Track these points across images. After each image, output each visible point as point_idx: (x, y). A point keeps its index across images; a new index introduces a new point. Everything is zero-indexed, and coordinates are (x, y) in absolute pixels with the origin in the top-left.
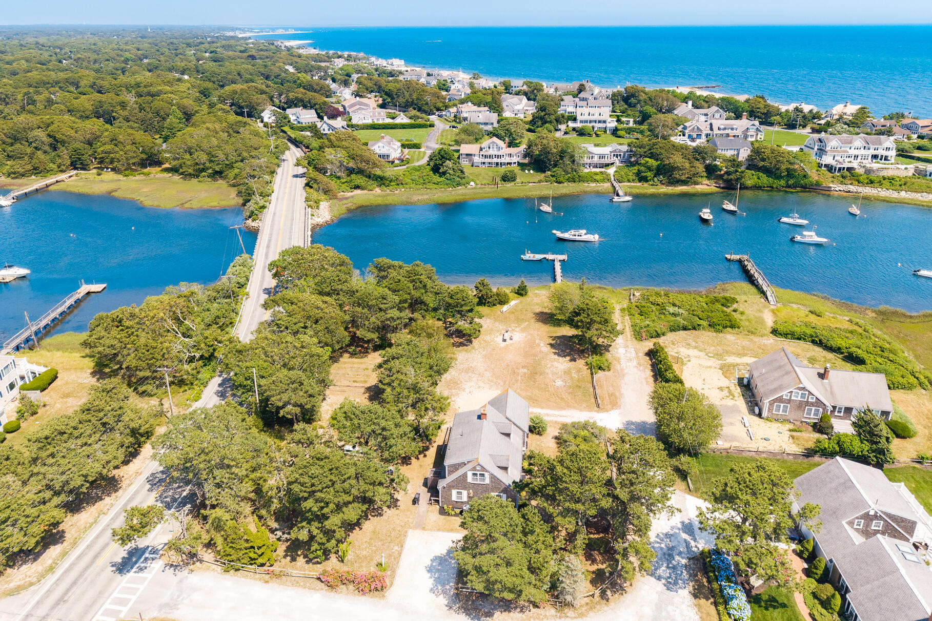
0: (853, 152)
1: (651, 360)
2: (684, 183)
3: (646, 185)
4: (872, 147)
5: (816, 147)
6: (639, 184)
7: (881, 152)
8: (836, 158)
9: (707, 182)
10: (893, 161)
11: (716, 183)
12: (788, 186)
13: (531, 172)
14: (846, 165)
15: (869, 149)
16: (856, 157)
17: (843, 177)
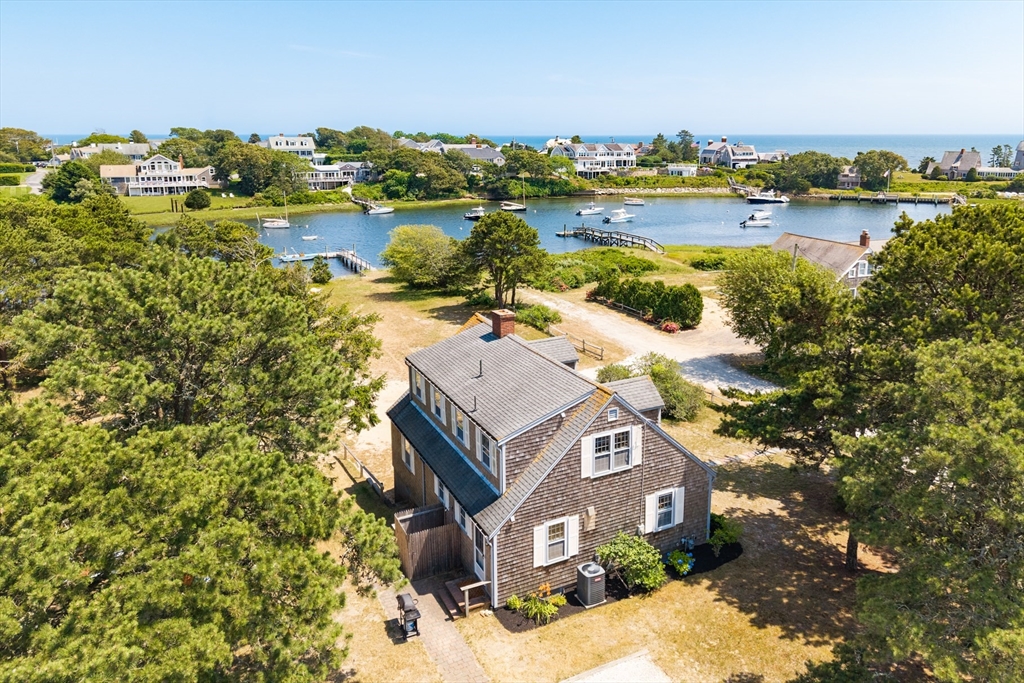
0: (600, 159)
1: (601, 303)
2: (442, 197)
3: (398, 201)
6: (392, 201)
7: (624, 158)
8: (587, 165)
9: (469, 195)
11: (479, 195)
12: (555, 194)
13: (231, 195)
14: (598, 170)
15: (612, 155)
16: (603, 164)
17: (601, 181)
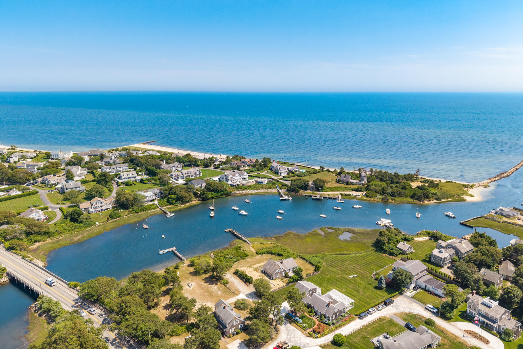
0: (236, 178)
1: (236, 275)
2: (187, 202)
3: (173, 206)
4: (241, 175)
5: (225, 178)
6: (170, 206)
7: (244, 177)
8: (232, 181)
9: (195, 199)
10: (248, 179)
11: (198, 199)
12: (222, 195)
13: (122, 210)
14: (236, 184)
16: (238, 180)
17: (237, 188)
